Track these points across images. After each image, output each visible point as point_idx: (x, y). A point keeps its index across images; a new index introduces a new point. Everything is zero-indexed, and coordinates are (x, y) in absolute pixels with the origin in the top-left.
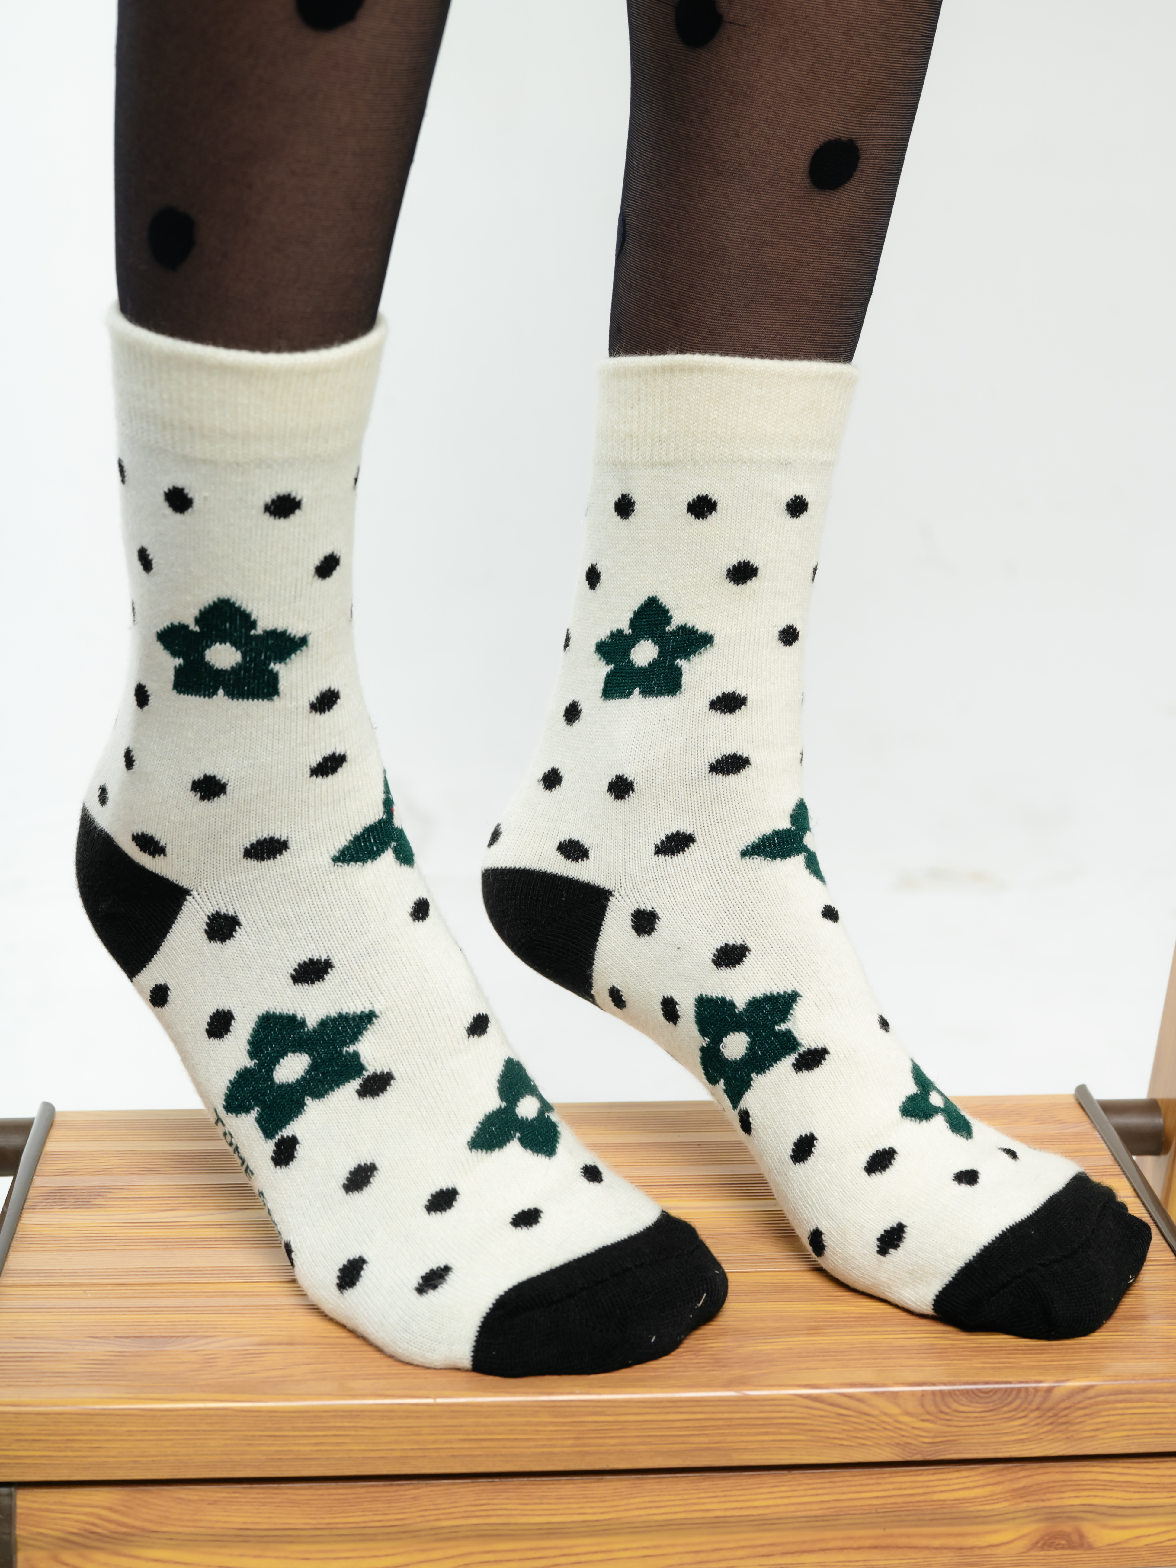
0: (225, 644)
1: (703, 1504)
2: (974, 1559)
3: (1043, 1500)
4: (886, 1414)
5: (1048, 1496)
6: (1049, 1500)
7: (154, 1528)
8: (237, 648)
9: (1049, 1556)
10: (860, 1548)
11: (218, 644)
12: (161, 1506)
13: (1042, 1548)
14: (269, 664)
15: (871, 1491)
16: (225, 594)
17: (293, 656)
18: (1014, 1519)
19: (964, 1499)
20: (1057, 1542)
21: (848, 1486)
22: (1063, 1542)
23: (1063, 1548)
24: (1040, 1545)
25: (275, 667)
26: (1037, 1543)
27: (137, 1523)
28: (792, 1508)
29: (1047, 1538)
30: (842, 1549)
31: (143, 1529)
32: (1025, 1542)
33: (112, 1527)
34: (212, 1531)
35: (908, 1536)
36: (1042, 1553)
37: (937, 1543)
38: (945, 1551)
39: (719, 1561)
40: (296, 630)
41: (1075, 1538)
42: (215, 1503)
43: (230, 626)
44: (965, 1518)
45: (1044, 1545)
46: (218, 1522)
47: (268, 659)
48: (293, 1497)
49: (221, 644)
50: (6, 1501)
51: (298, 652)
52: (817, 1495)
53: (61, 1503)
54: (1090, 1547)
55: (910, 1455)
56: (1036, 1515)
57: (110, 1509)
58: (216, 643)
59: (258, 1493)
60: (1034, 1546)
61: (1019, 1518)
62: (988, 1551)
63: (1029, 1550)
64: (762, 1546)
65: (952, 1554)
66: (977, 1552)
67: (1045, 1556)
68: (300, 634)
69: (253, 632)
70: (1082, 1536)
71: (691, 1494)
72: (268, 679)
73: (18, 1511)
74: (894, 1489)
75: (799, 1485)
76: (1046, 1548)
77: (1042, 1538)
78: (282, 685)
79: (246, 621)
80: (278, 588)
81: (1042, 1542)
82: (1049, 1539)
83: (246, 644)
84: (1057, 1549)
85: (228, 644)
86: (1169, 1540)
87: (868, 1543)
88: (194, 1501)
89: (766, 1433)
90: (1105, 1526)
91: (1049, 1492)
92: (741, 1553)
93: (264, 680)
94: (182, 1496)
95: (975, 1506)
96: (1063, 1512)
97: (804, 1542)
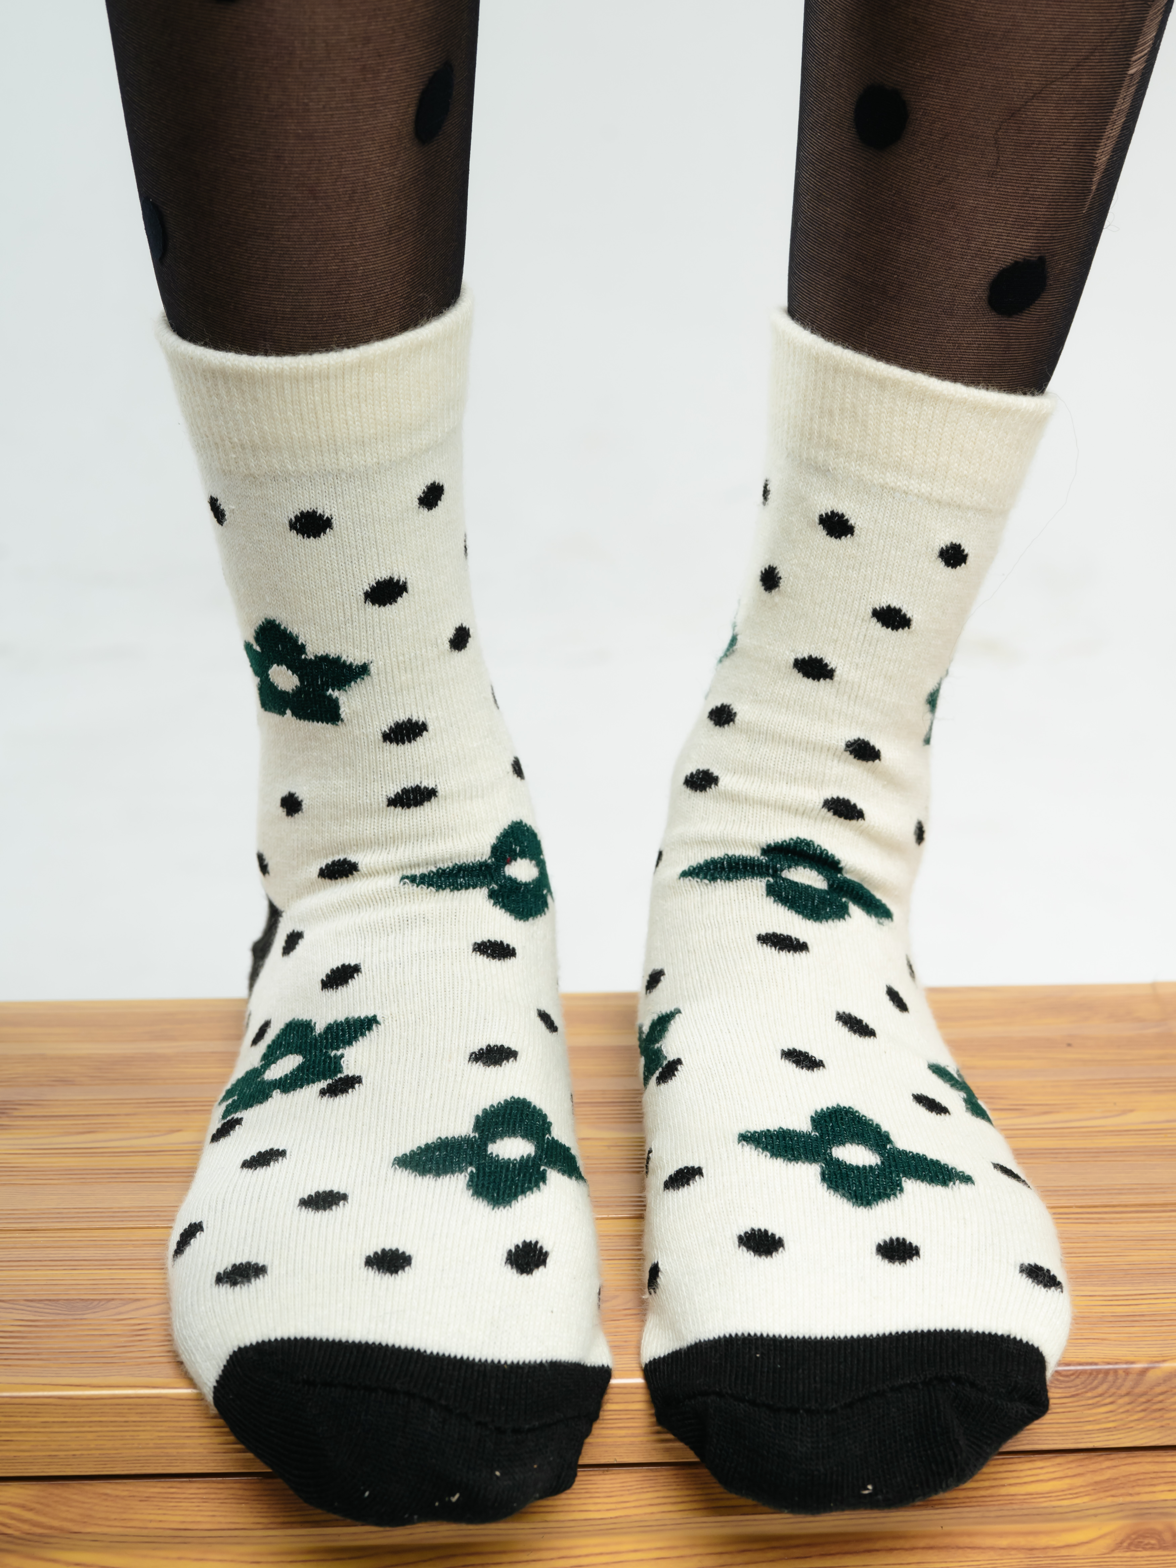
3: (1131, 1495)
5: (1137, 1489)
6: (1139, 1494)
7: (76, 1528)
8: (292, 671)
9: (1137, 1557)
11: (276, 665)
12: (84, 1503)
13: (1128, 1549)
17: (353, 683)
18: (1096, 1515)
19: (1037, 1494)
20: (1146, 1541)
22: (1153, 1542)
23: (1153, 1548)
24: (1125, 1544)
25: (333, 693)
26: (1122, 1543)
27: (55, 1523)
29: (1133, 1537)
31: (62, 1530)
32: (1108, 1542)
33: (26, 1527)
34: (145, 1532)
36: (1128, 1554)
37: (1005, 1542)
38: (1013, 1552)
41: (1167, 1536)
42: (147, 1499)
43: (283, 649)
44: (1038, 1515)
45: (1130, 1544)
46: (151, 1521)
51: (359, 680)
56: (1122, 1511)
57: (23, 1507)
58: (274, 664)
60: (1119, 1546)
61: (1102, 1514)
62: (1064, 1552)
63: (1113, 1551)
65: (1021, 1556)
66: (1051, 1553)
67: (1132, 1557)
69: (303, 656)
72: (329, 704)
76: (1133, 1548)
77: (1128, 1537)
78: (344, 712)
79: (295, 643)
80: (322, 612)
81: (1128, 1541)
82: (1136, 1539)
83: (300, 668)
84: (1145, 1549)
85: (284, 667)
88: (123, 1498)
91: (1138, 1486)
93: (324, 705)
94: (108, 1491)
95: (1051, 1501)
96: (1155, 1508)
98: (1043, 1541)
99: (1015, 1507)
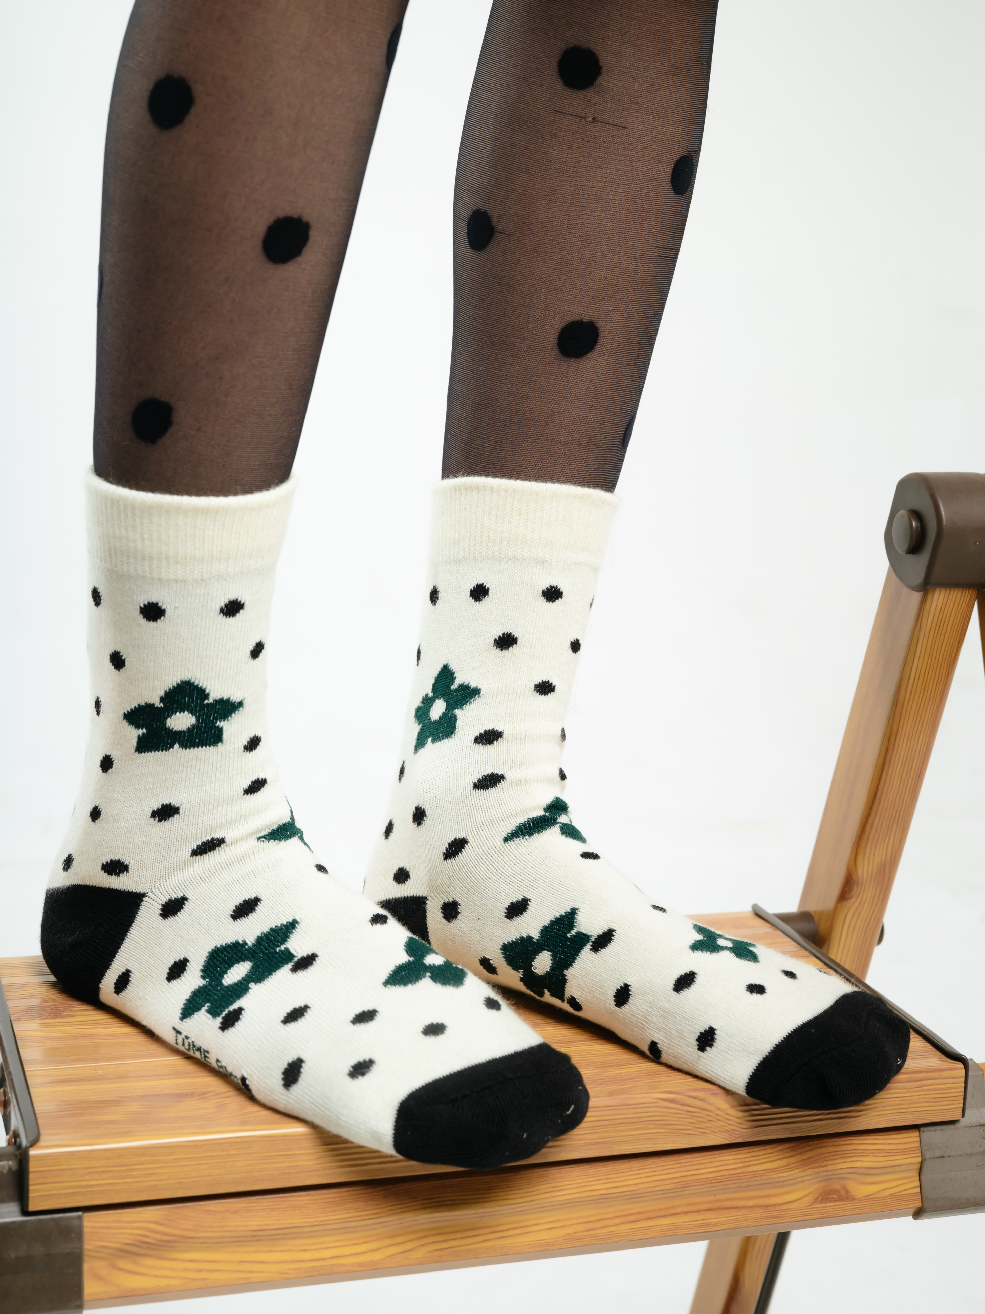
0: (184, 712)
1: (591, 1185)
2: (777, 1213)
3: (822, 1167)
4: (719, 1109)
5: (826, 1163)
6: (826, 1166)
7: (191, 1235)
8: (192, 714)
9: (826, 1207)
10: (699, 1211)
11: (178, 713)
13: (821, 1202)
14: (216, 722)
15: (706, 1168)
16: (186, 677)
17: (233, 714)
18: (802, 1182)
19: (769, 1169)
20: (831, 1197)
21: (690, 1166)
22: (835, 1197)
23: (835, 1201)
24: (819, 1199)
25: (220, 724)
26: (817, 1198)
27: (178, 1232)
28: (653, 1184)
29: (824, 1194)
30: (686, 1213)
31: (182, 1237)
32: (810, 1199)
33: (159, 1236)
35: (731, 1200)
36: (822, 1205)
37: (751, 1203)
38: (756, 1209)
39: (603, 1228)
40: (235, 698)
41: (843, 1193)
42: (236, 1212)
43: (189, 700)
44: (770, 1183)
45: (822, 1199)
46: (239, 1226)
47: (216, 719)
48: (295, 1203)
49: (180, 713)
50: (76, 1223)
51: (237, 712)
52: (670, 1173)
53: (119, 1221)
54: (853, 1199)
55: (735, 1138)
56: (817, 1178)
57: (157, 1223)
58: (176, 713)
59: (268, 1202)
60: (816, 1201)
61: (806, 1181)
62: (785, 1207)
63: (813, 1204)
64: (632, 1214)
65: (761, 1211)
66: (778, 1208)
67: (824, 1207)
68: (238, 700)
69: (206, 702)
70: (847, 1191)
71: (582, 1179)
72: (215, 732)
73: (86, 1230)
74: (722, 1165)
75: (657, 1167)
76: (824, 1201)
77: (821, 1195)
78: (225, 736)
79: (202, 693)
80: (225, 668)
81: (821, 1197)
82: (826, 1195)
83: (200, 711)
84: (831, 1202)
85: (186, 712)
86: (904, 1190)
87: (704, 1207)
89: (638, 1129)
90: (862, 1183)
91: (826, 1161)
92: (617, 1221)
93: (211, 733)
94: (211, 1208)
95: (777, 1173)
96: (836, 1174)
97: (661, 1209)
98: (773, 1201)
99: (757, 1179)
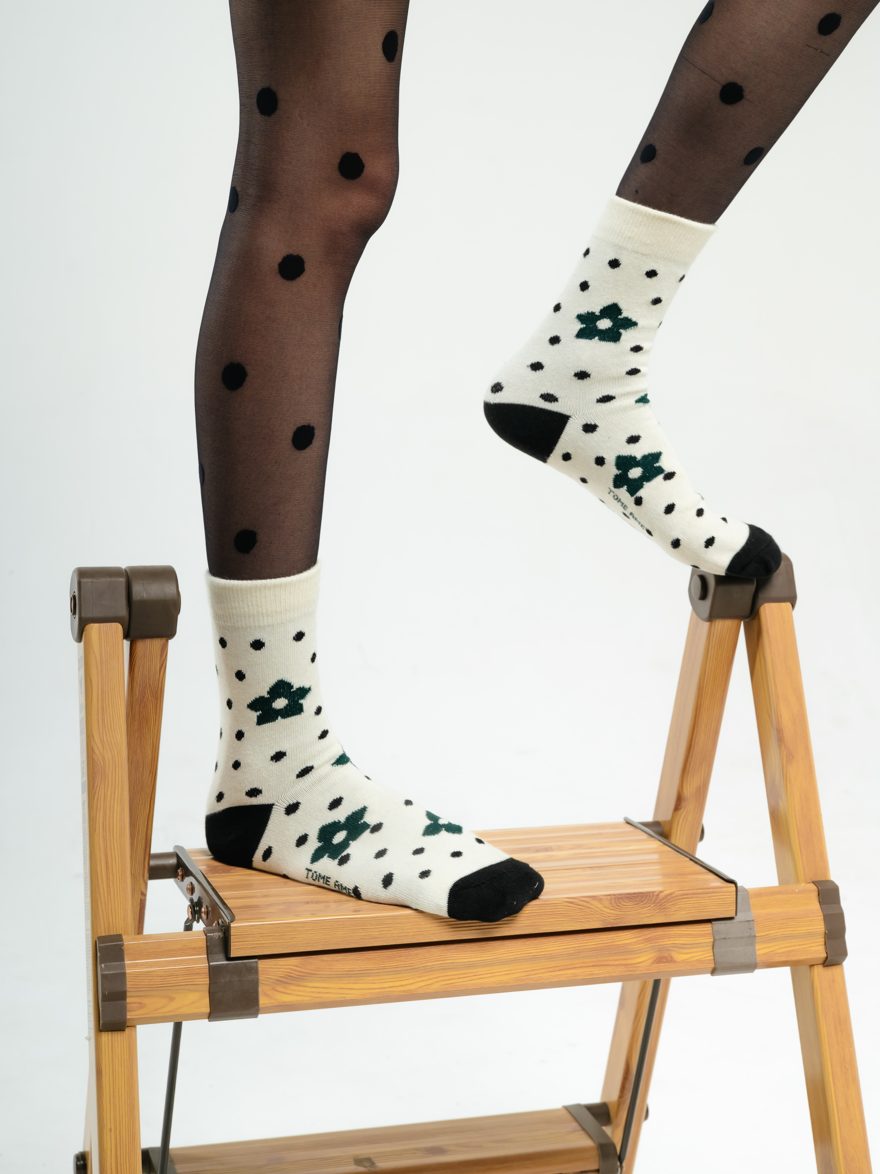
3: (656, 943)
4: (597, 908)
5: (659, 941)
6: (659, 942)
7: (314, 973)
8: (286, 698)
9: (660, 966)
10: (588, 966)
12: (316, 963)
13: (657, 963)
14: (299, 701)
15: (591, 942)
16: (280, 678)
17: (307, 695)
18: (646, 951)
20: (663, 960)
21: (582, 941)
22: (665, 960)
23: (665, 962)
24: (656, 962)
25: (301, 702)
26: (655, 961)
27: (307, 971)
28: (562, 951)
30: (581, 967)
31: (309, 974)
32: (650, 961)
33: (297, 974)
34: (337, 973)
35: (606, 960)
36: (657, 965)
38: (620, 966)
41: (669, 958)
42: (337, 961)
43: (283, 691)
44: (627, 952)
45: (658, 961)
46: (339, 969)
47: (299, 699)
49: (279, 699)
50: (255, 967)
51: (308, 693)
53: (276, 965)
54: (675, 962)
55: (607, 925)
56: (654, 949)
57: (296, 966)
58: (277, 699)
60: (654, 962)
61: (648, 951)
62: (637, 965)
63: (652, 964)
64: (551, 967)
65: (623, 967)
66: (632, 966)
68: (308, 687)
69: (292, 690)
70: (672, 957)
71: (522, 947)
72: (299, 707)
73: (259, 969)
74: (600, 941)
75: (564, 941)
78: (304, 708)
79: (289, 686)
80: (300, 670)
81: (657, 960)
82: (659, 959)
83: (289, 696)
84: (663, 963)
85: (282, 698)
86: (705, 958)
87: (591, 964)
88: (329, 961)
89: (552, 918)
90: (680, 953)
91: (659, 939)
92: (542, 971)
93: (297, 708)
94: (324, 959)
95: (631, 946)
96: (664, 948)
97: (567, 965)
98: (630, 962)
99: (620, 949)
